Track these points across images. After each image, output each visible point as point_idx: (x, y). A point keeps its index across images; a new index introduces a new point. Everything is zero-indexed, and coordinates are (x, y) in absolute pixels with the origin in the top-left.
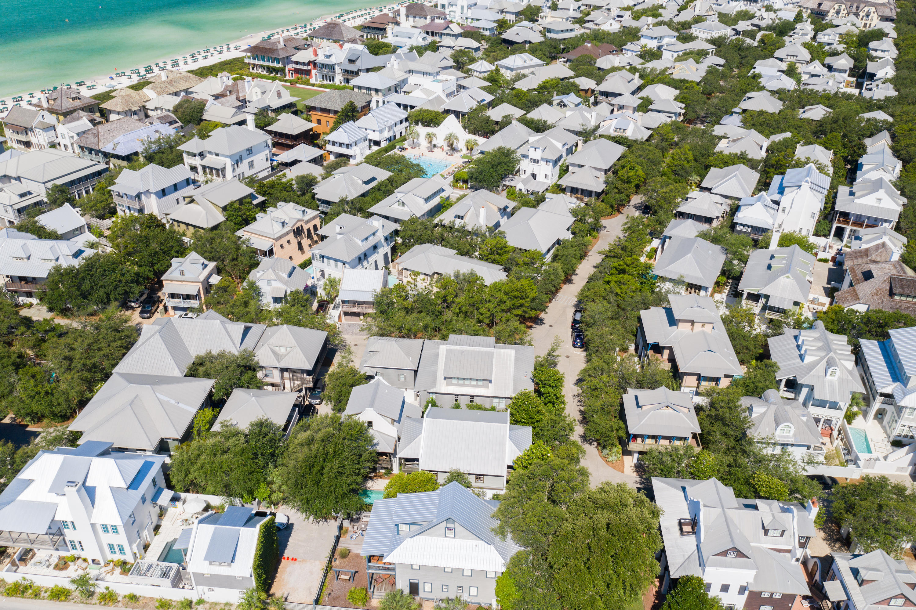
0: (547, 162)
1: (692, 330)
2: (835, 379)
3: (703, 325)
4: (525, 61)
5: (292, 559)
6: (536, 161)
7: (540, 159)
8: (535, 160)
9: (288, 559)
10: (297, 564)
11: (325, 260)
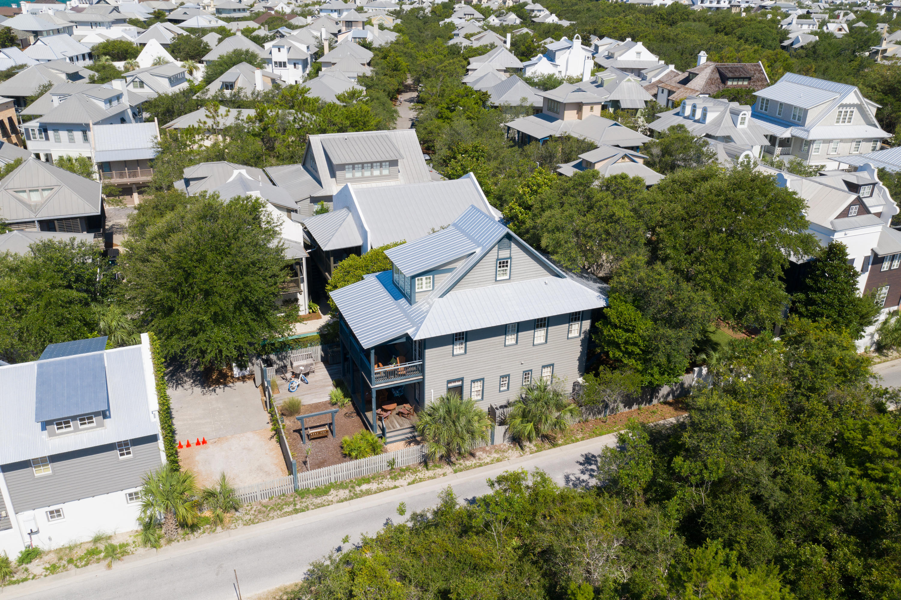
0: (295, 64)
1: (580, 118)
2: (745, 126)
3: (592, 108)
4: (210, 22)
5: (198, 443)
6: (282, 65)
7: (286, 60)
8: (280, 63)
9: (188, 445)
10: (210, 448)
11: (50, 133)
